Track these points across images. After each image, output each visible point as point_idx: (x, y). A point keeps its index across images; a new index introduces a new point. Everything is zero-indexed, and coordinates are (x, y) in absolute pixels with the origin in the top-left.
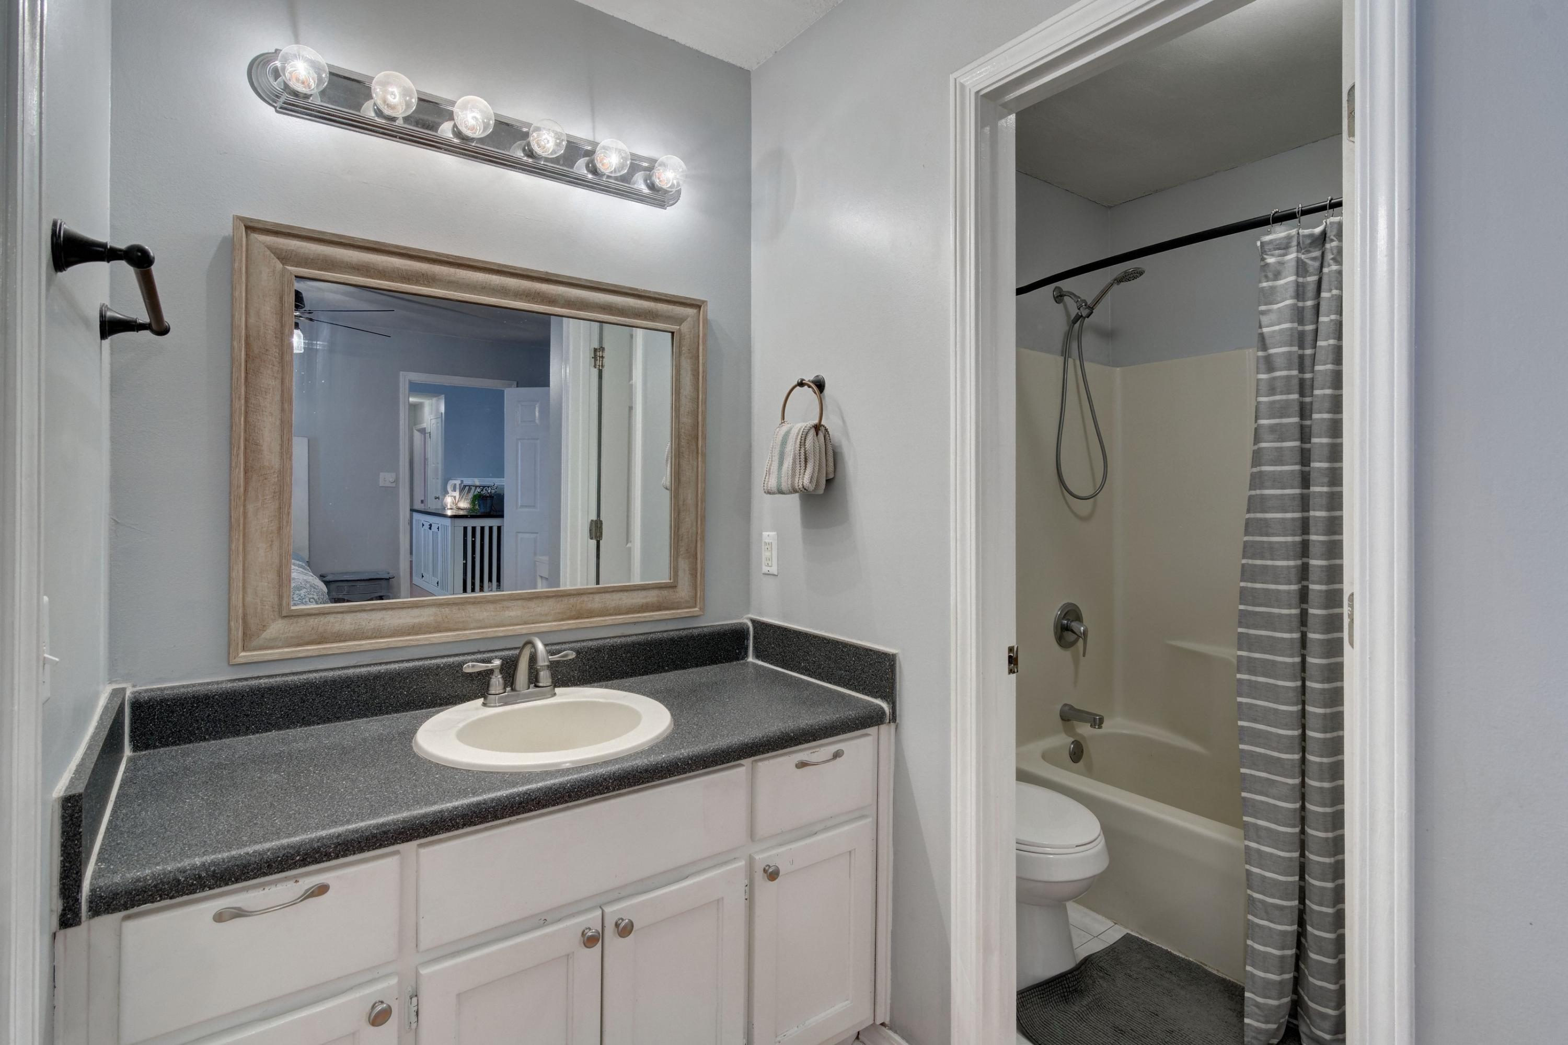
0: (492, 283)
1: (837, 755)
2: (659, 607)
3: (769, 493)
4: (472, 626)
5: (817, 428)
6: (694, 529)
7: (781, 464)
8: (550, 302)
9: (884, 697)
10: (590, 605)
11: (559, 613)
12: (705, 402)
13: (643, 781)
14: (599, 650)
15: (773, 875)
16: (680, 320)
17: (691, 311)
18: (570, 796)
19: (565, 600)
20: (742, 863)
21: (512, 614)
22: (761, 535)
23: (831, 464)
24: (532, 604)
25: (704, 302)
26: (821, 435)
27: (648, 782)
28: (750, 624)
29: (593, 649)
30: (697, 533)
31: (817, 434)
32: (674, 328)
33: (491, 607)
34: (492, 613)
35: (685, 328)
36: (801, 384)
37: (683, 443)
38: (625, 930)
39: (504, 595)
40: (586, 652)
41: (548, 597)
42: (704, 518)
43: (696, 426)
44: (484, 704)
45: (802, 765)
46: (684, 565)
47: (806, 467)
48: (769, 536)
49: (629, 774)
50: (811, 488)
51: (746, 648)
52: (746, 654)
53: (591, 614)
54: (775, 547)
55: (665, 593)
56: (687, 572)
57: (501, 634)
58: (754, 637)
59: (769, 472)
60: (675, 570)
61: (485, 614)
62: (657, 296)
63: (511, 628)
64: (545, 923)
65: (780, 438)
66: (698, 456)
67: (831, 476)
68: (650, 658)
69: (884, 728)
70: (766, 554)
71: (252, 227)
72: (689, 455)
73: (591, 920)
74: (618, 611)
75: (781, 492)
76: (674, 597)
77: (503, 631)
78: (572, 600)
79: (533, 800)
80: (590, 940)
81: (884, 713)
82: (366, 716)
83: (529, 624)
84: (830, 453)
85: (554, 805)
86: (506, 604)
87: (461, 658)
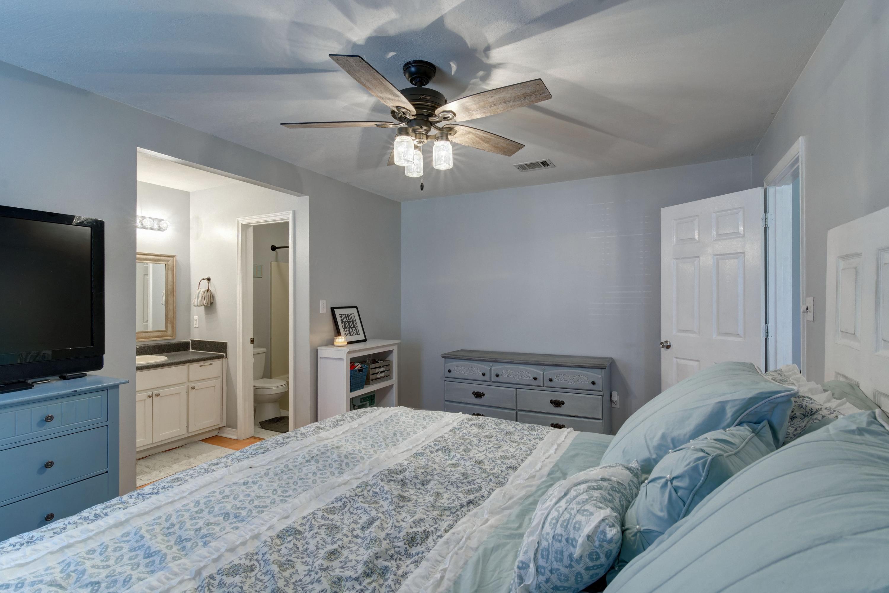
1: (211, 364)
2: (162, 336)
3: (195, 306)
5: (208, 290)
7: (198, 299)
9: (224, 352)
12: (176, 282)
14: (144, 347)
15: (193, 388)
20: (186, 386)
22: (193, 317)
23: (212, 299)
26: (209, 292)
28: (190, 341)
32: (166, 263)
35: (169, 263)
36: (204, 279)
38: (158, 395)
42: (175, 313)
45: (201, 366)
46: (170, 326)
48: (196, 317)
50: (206, 305)
52: (189, 349)
54: (197, 320)
55: (164, 333)
58: (192, 344)
59: (195, 301)
60: (167, 327)
65: (197, 293)
67: (212, 302)
69: (224, 359)
70: (195, 322)
73: (150, 393)
74: (150, 337)
75: (198, 306)
80: (150, 397)
81: (224, 355)
84: (212, 296)
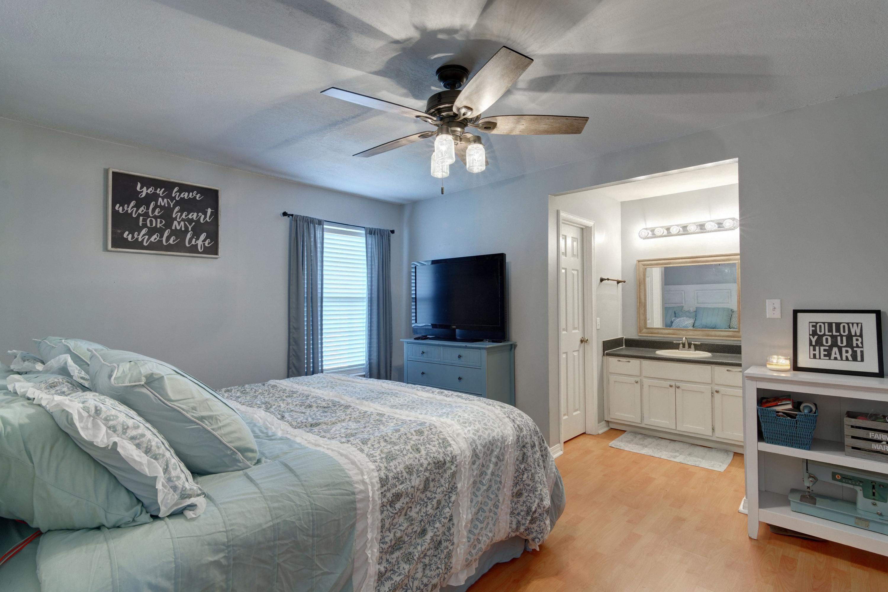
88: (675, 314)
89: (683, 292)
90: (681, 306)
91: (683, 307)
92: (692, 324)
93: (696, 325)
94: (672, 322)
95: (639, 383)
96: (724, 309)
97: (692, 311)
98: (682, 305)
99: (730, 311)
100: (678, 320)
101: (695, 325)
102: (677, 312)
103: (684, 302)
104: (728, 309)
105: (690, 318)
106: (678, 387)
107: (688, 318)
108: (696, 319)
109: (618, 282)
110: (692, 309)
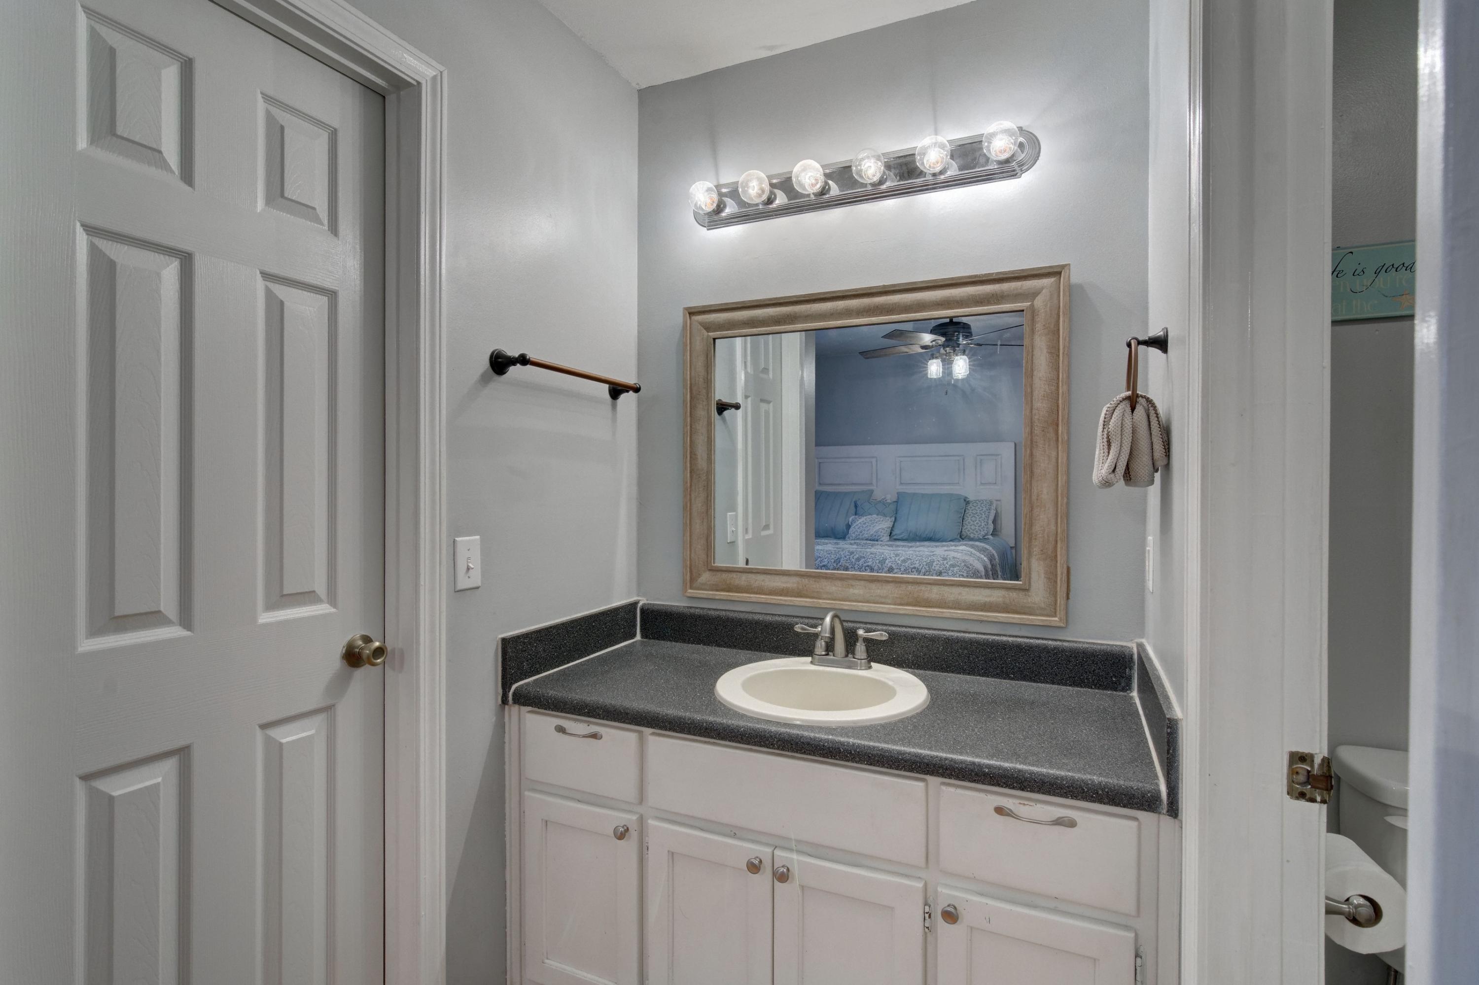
0: (838, 308)
4: (825, 596)
6: (1053, 528)
8: (888, 311)
10: (927, 595)
11: (897, 598)
13: (805, 752)
16: (1032, 295)
17: (1050, 281)
18: (742, 739)
19: (904, 586)
21: (856, 591)
24: (873, 586)
25: (1063, 267)
27: (810, 754)
29: (927, 638)
30: (1057, 532)
31: (1133, 409)
33: (839, 583)
34: (840, 589)
37: (1037, 431)
39: (848, 574)
40: (920, 639)
41: (888, 582)
43: (1055, 410)
44: (812, 662)
47: (1109, 453)
49: (793, 740)
51: (1129, 679)
53: (928, 603)
56: (1043, 576)
57: (846, 608)
61: (834, 588)
62: (1001, 276)
63: (855, 604)
64: (734, 836)
66: (1057, 444)
68: (991, 660)
71: (692, 312)
72: (1045, 445)
76: (1025, 601)
77: (848, 605)
78: (910, 588)
79: (715, 730)
82: (751, 649)
83: (870, 603)
85: (730, 741)
86: (851, 582)
87: (795, 620)
88: (856, 506)
89: (874, 460)
90: (869, 490)
91: (872, 492)
92: (889, 530)
93: (896, 531)
94: (848, 526)
95: (634, 834)
96: (951, 497)
97: (889, 501)
98: (871, 488)
99: (962, 500)
100: (860, 521)
101: (894, 533)
102: (858, 503)
103: (874, 482)
104: (958, 497)
105: (885, 515)
106: (783, 877)
107: (880, 518)
108: (896, 518)
109: (616, 390)
110: (890, 498)
